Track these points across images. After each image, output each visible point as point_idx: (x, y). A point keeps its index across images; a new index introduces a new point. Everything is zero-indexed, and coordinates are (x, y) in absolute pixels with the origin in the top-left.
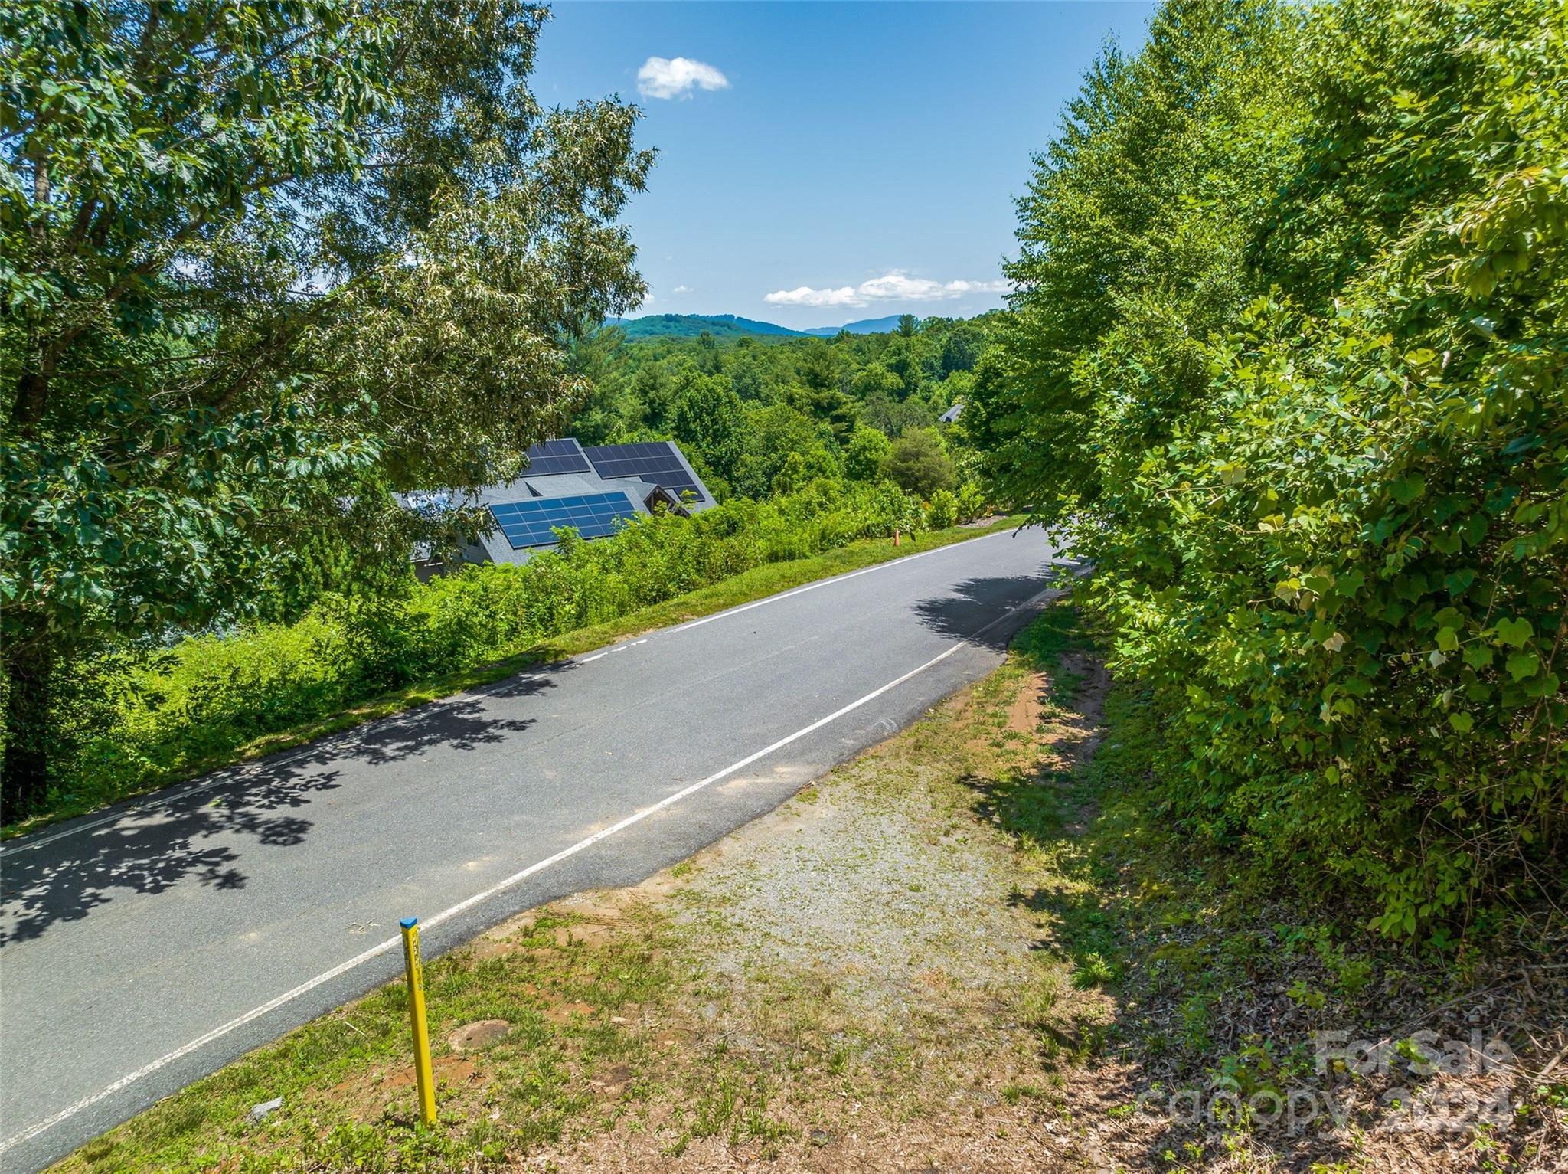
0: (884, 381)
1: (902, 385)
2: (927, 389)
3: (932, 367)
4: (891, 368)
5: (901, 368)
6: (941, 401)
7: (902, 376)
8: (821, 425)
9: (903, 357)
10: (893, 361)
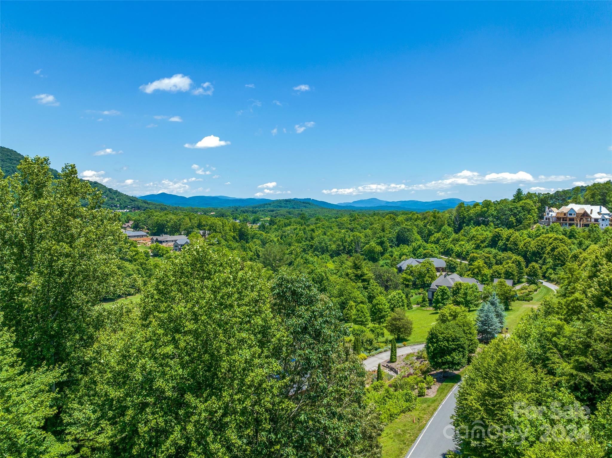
0: (375, 249)
1: (382, 251)
2: (392, 252)
3: (392, 241)
4: (378, 244)
5: (381, 243)
6: (397, 257)
7: (382, 247)
8: (358, 284)
9: (382, 239)
10: (379, 241)
